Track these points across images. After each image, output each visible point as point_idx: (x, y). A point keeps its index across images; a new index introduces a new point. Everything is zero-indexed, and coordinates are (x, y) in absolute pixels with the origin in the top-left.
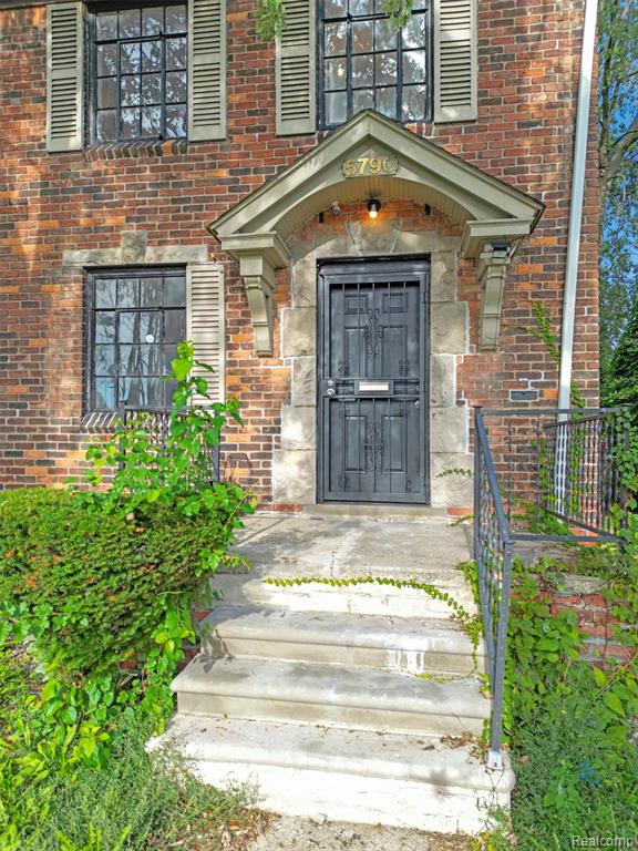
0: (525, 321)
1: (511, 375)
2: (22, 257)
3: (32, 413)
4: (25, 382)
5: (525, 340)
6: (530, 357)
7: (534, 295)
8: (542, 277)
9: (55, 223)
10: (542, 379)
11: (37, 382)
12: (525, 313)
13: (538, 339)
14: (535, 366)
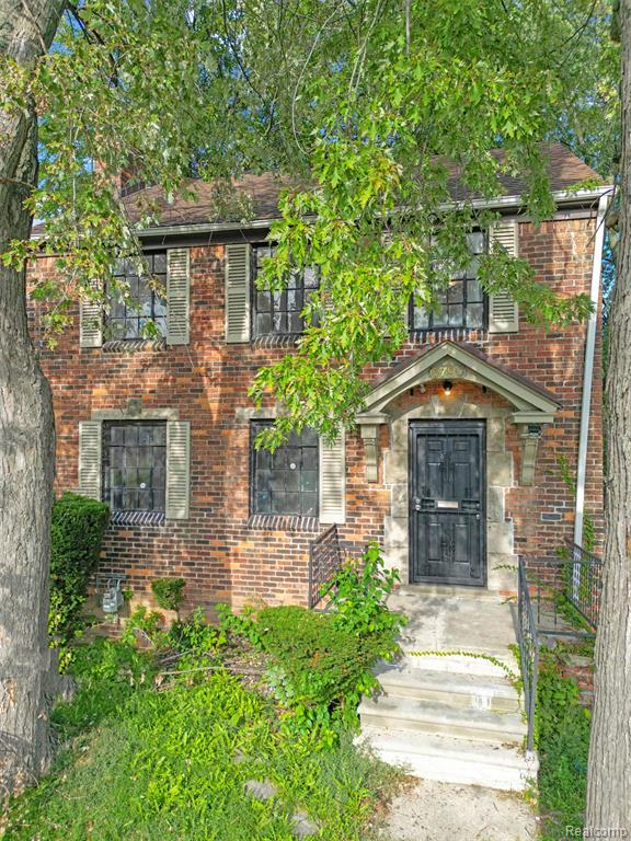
0: (552, 467)
1: (542, 503)
2: (210, 411)
3: (215, 515)
4: (210, 494)
5: (552, 479)
6: (555, 491)
7: (558, 449)
8: (564, 438)
9: (231, 390)
10: (564, 507)
11: (218, 494)
12: (552, 461)
13: (561, 479)
14: (559, 498)
